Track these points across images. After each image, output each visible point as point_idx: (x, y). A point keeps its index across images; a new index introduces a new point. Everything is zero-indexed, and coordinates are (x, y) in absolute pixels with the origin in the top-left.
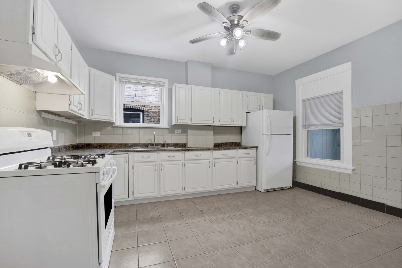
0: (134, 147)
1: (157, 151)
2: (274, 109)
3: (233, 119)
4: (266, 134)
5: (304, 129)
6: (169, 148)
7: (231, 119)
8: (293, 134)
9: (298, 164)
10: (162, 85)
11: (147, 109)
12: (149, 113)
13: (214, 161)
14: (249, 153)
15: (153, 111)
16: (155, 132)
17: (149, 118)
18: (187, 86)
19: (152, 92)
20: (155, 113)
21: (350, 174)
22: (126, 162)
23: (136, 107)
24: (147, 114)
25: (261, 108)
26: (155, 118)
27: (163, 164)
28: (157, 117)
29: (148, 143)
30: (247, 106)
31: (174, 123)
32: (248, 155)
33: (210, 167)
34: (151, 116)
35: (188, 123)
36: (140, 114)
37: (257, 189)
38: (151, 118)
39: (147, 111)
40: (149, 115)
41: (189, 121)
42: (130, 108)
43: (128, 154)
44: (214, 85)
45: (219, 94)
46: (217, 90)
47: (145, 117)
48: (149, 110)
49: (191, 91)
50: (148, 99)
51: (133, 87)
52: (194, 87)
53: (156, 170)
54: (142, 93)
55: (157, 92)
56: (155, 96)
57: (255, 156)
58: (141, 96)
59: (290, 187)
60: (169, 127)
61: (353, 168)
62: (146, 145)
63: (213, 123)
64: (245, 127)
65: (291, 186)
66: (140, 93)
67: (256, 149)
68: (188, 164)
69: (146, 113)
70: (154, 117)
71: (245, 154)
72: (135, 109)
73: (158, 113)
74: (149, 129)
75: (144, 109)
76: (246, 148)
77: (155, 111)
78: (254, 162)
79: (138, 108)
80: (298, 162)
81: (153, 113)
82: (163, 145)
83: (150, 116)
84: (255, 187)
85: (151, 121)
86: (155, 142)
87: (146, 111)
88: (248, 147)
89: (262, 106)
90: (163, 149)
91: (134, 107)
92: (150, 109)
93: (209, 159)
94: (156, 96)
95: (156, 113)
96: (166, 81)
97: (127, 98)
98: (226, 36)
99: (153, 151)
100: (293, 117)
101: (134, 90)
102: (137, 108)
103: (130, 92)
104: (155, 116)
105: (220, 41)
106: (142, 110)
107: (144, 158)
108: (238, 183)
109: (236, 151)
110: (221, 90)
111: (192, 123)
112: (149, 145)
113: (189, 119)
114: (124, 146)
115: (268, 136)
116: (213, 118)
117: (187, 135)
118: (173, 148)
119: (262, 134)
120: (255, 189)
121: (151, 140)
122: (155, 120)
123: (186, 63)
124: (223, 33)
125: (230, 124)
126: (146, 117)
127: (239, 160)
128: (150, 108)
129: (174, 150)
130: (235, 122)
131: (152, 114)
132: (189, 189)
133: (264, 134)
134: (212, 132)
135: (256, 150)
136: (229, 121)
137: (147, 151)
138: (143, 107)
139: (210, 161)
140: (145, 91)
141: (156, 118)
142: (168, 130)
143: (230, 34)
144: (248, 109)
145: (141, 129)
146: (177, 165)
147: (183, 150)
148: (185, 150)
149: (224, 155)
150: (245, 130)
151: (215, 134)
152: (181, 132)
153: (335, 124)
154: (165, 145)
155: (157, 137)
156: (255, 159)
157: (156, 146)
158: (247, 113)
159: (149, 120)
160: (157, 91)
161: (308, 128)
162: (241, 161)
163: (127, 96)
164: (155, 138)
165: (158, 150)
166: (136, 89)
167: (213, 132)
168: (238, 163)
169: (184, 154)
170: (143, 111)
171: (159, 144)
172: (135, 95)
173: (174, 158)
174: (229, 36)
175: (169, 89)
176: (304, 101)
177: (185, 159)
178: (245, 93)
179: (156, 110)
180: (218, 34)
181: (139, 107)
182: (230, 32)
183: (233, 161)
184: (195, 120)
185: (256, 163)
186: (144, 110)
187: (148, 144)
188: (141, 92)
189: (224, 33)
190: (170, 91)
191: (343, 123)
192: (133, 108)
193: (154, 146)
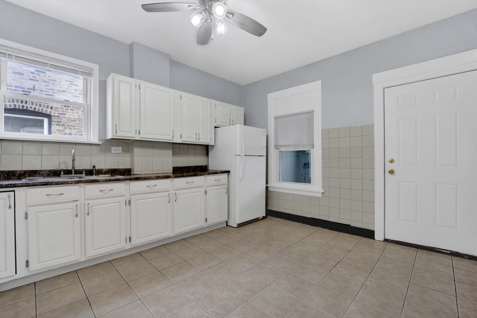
0: (29, 176)
1: (78, 182)
2: (245, 124)
3: (199, 135)
4: (239, 155)
5: (276, 150)
6: (101, 177)
7: (196, 134)
8: (266, 155)
9: (269, 189)
10: (88, 73)
11: (57, 114)
12: (60, 119)
13: (176, 193)
14: (220, 180)
15: (69, 116)
16: (73, 150)
17: (61, 128)
18: (134, 81)
19: (67, 86)
20: (72, 120)
21: (319, 198)
22: (10, 207)
23: (35, 108)
24: (58, 122)
25: (232, 123)
26: (73, 128)
27: (91, 205)
28: (77, 128)
29: (60, 169)
30: (216, 119)
31: (110, 136)
32: (218, 182)
33: (169, 202)
34: (65, 125)
35: (134, 137)
36: (43, 120)
37: (228, 224)
38: (65, 128)
39: (57, 116)
40: (62, 123)
41: (136, 134)
42: (21, 108)
43: (14, 191)
44: (172, 86)
45: (181, 98)
46: (179, 93)
47: (52, 126)
48: (60, 115)
49: (140, 89)
50: (59, 97)
51: (29, 74)
52: (144, 84)
53: (77, 216)
54: (48, 86)
55: (76, 88)
56: (72, 93)
57: (227, 183)
58: (46, 91)
59: (262, 217)
60: (100, 143)
61: (323, 191)
62: (56, 173)
63: (173, 139)
64: (213, 146)
65: (265, 216)
66: (43, 85)
67: (227, 173)
68: (136, 200)
69: (54, 119)
70: (70, 127)
71: (215, 180)
72: (32, 111)
73: (77, 121)
74: (61, 145)
75: (50, 112)
76: (216, 173)
77: (73, 117)
78: (226, 190)
79: (39, 110)
80: (270, 187)
81: (68, 120)
82: (90, 172)
83: (63, 125)
84: (227, 222)
85: (65, 132)
86: (73, 167)
87: (55, 116)
88: (219, 171)
89: (233, 121)
90: (90, 179)
91: (31, 107)
92: (62, 114)
93: (168, 191)
94: (75, 93)
95: (75, 121)
96: (95, 67)
97: (15, 90)
98: (201, 11)
99: (71, 182)
100: (266, 135)
101: (30, 79)
102: (36, 110)
103: (22, 81)
104: (74, 125)
105: (193, 17)
106: (48, 114)
107: (50, 196)
108: (206, 219)
109: (205, 177)
110: (184, 94)
111: (140, 138)
112: (62, 173)
113: (136, 132)
114: (5, 175)
115: (242, 157)
116: (173, 132)
117: (132, 156)
118: (107, 177)
119: (234, 154)
120: (227, 225)
121: (66, 163)
122: (72, 131)
123: (131, 46)
124: (195, 6)
125: (195, 141)
126: (55, 125)
127: (208, 189)
128: (63, 111)
129: (110, 180)
130: (201, 139)
131: (66, 122)
132: (138, 239)
133: (237, 155)
134: (170, 152)
135: (227, 175)
136: (193, 138)
137: (57, 184)
138: (49, 110)
139: (169, 194)
140: (54, 83)
141: (75, 129)
142: (98, 147)
143: (206, 9)
144: (217, 122)
145: (44, 145)
146: (118, 203)
147: (126, 179)
148: (131, 179)
149: (189, 183)
150: (213, 150)
151: (174, 154)
152: (122, 151)
153: (306, 145)
154: (94, 172)
155: (77, 158)
156: (226, 187)
157: (75, 174)
158: (215, 127)
159: (62, 131)
160: (77, 86)
161: (280, 149)
162: (210, 190)
163: (16, 87)
164: (73, 160)
165: (81, 181)
166: (35, 77)
167: (172, 151)
168: (206, 194)
169: (129, 186)
170: (49, 116)
171: (82, 171)
172: (33, 88)
173: (111, 192)
174: (206, 13)
175: (100, 82)
176: (276, 118)
177: (131, 194)
178: (214, 102)
179: (75, 116)
180: (190, 6)
181: (41, 108)
182: (207, 8)
183: (200, 192)
184: (146, 133)
185: (228, 192)
186: (52, 114)
187: (60, 171)
188: (47, 84)
189: (198, 6)
190: (103, 86)
191: (314, 144)
192: (29, 109)
193: (71, 174)
